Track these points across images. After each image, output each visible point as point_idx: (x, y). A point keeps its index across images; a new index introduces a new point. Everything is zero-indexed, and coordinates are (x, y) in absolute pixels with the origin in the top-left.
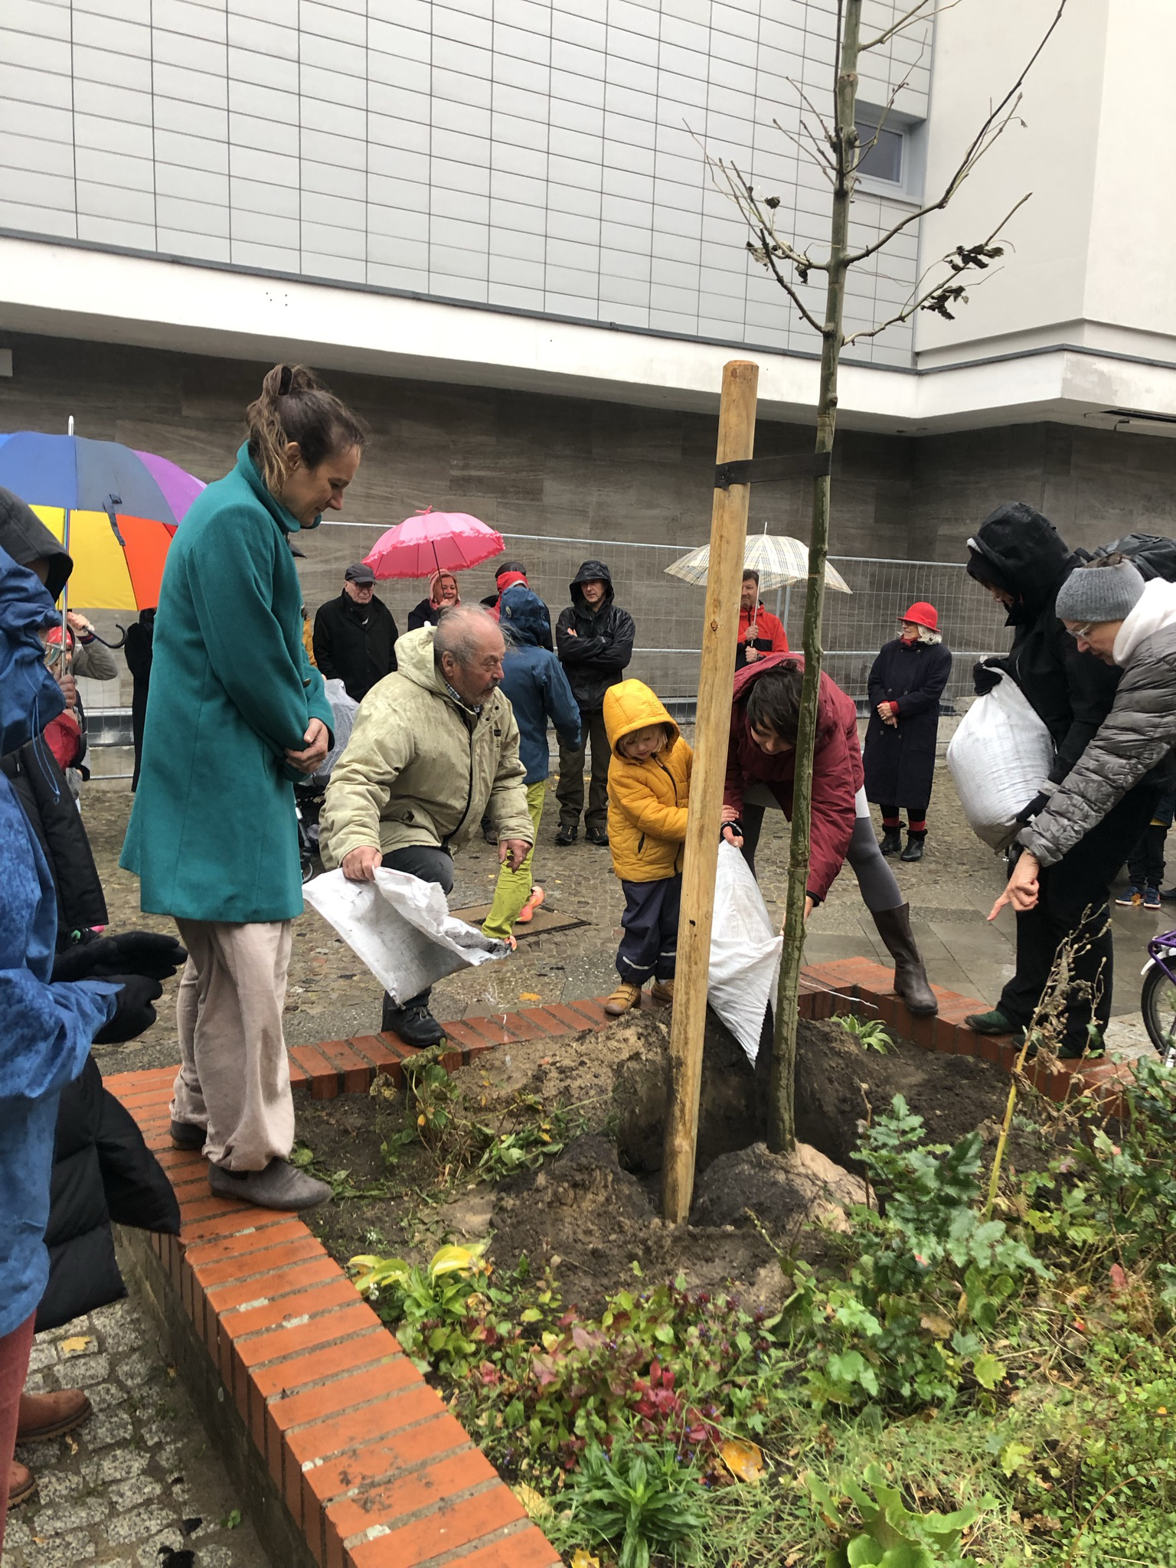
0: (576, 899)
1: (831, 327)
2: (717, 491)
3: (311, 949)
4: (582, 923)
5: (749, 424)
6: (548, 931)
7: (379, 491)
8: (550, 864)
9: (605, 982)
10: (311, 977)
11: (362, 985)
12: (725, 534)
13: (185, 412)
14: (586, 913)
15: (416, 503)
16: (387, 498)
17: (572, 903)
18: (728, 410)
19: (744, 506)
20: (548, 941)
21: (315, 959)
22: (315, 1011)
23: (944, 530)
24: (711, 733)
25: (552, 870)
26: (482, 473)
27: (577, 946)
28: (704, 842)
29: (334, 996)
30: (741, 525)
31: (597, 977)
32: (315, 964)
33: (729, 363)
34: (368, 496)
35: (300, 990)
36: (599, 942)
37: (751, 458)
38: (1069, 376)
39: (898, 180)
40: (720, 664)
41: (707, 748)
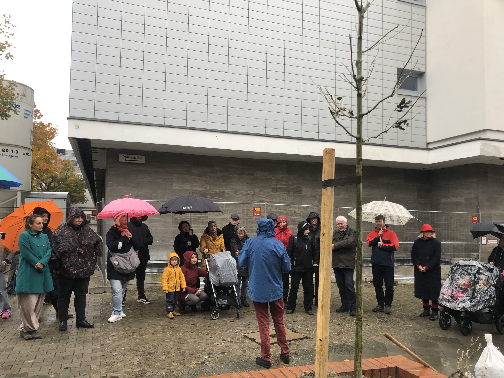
0: (306, 329)
1: (358, 136)
2: (323, 189)
3: (214, 343)
4: (307, 338)
5: (332, 167)
6: (294, 340)
7: (250, 192)
8: (299, 316)
9: (311, 360)
10: (212, 353)
11: (228, 356)
12: (326, 203)
13: (193, 171)
14: (309, 334)
15: (262, 196)
16: (252, 195)
17: (304, 330)
18: (325, 164)
19: (332, 194)
20: (294, 344)
21: (214, 346)
22: (210, 365)
23: (443, 200)
24: (324, 271)
25: (300, 318)
26: (282, 186)
27: (304, 346)
28: (324, 310)
29: (217, 360)
30: (331, 200)
31: (309, 358)
32: (214, 348)
33: (325, 149)
34: (247, 194)
35: (207, 357)
36: (312, 345)
37: (334, 178)
38: (483, 148)
39: (417, 91)
40: (326, 247)
41: (323, 276)
